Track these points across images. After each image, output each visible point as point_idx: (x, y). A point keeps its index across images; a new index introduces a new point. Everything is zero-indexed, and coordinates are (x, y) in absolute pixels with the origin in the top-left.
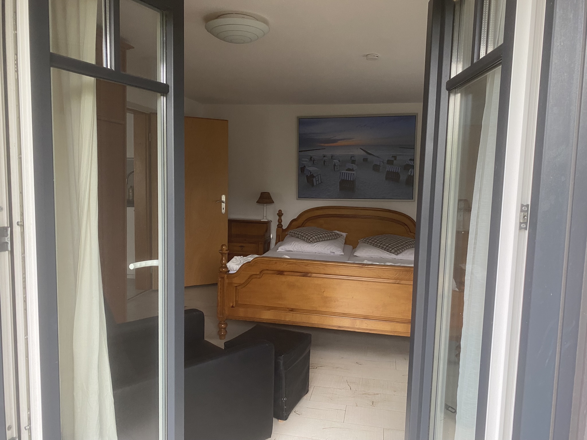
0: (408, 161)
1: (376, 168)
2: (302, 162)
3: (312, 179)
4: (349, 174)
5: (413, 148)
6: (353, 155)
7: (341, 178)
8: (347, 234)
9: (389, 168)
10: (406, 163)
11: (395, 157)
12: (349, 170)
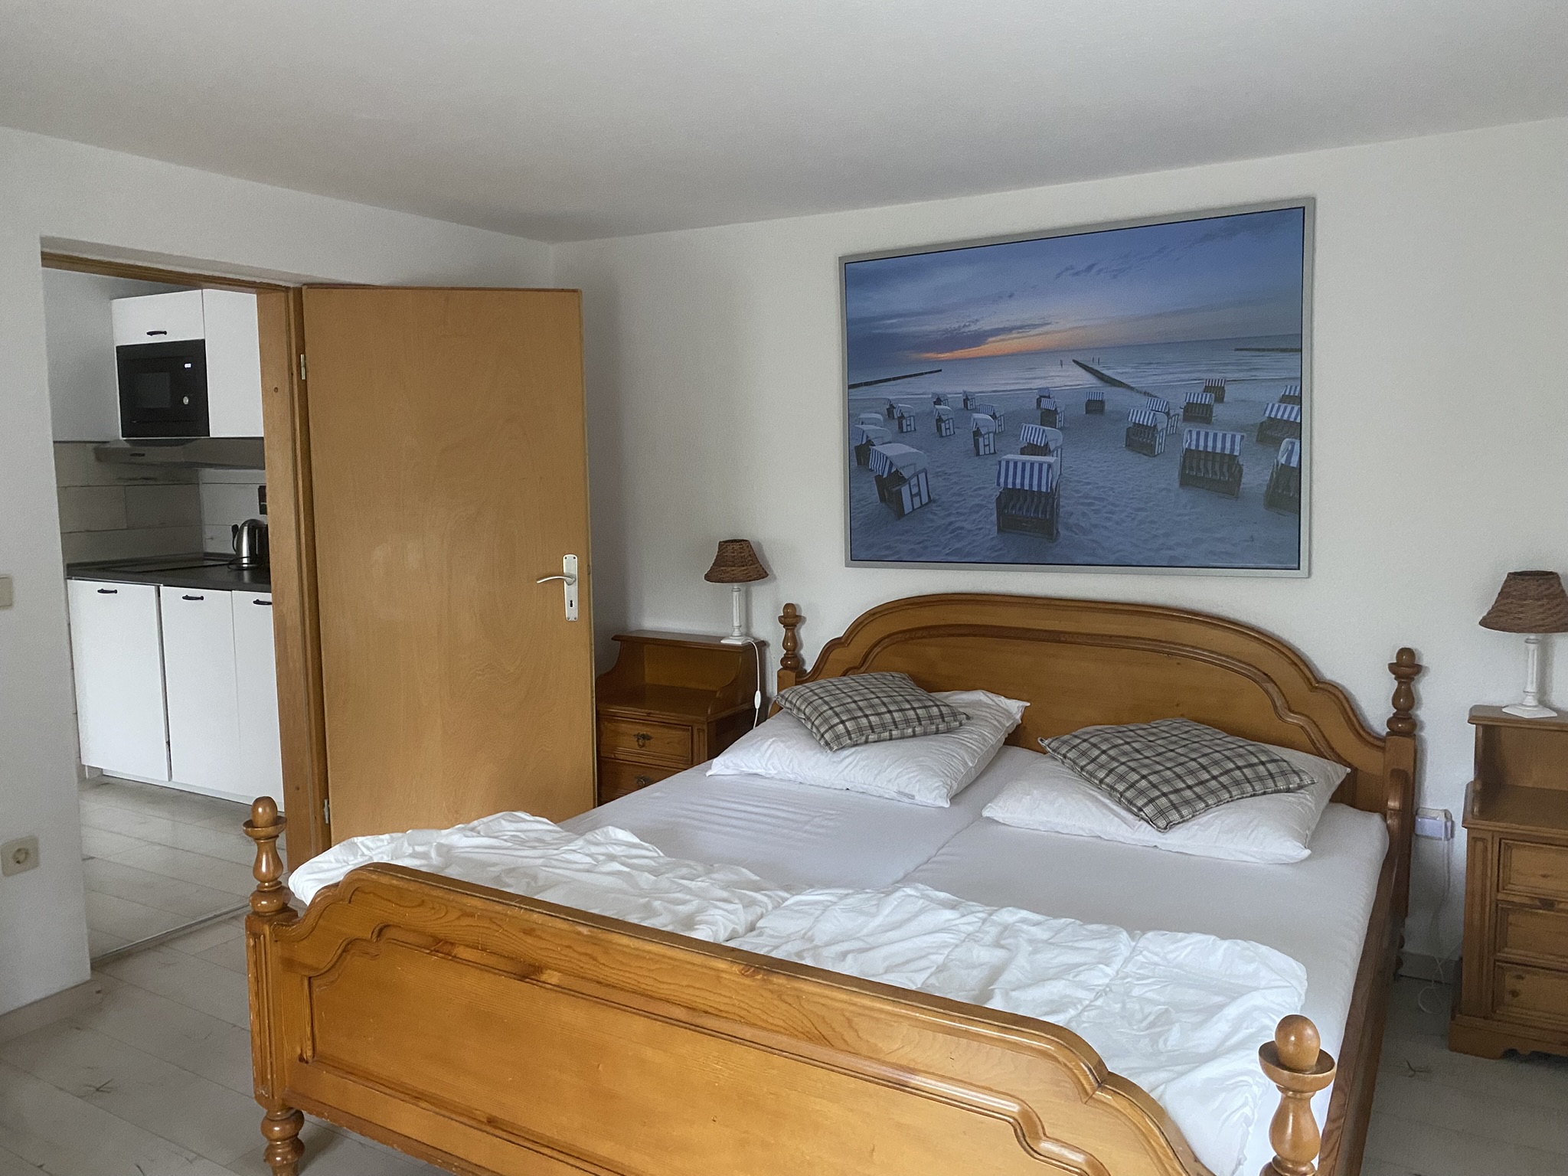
0: (1276, 406)
1: (1140, 439)
2: (861, 426)
3: (897, 488)
4: (1032, 464)
5: (1296, 350)
6: (1047, 388)
7: (1002, 484)
8: (1029, 704)
9: (1194, 436)
10: (1267, 414)
11: (1217, 391)
12: (1032, 449)
